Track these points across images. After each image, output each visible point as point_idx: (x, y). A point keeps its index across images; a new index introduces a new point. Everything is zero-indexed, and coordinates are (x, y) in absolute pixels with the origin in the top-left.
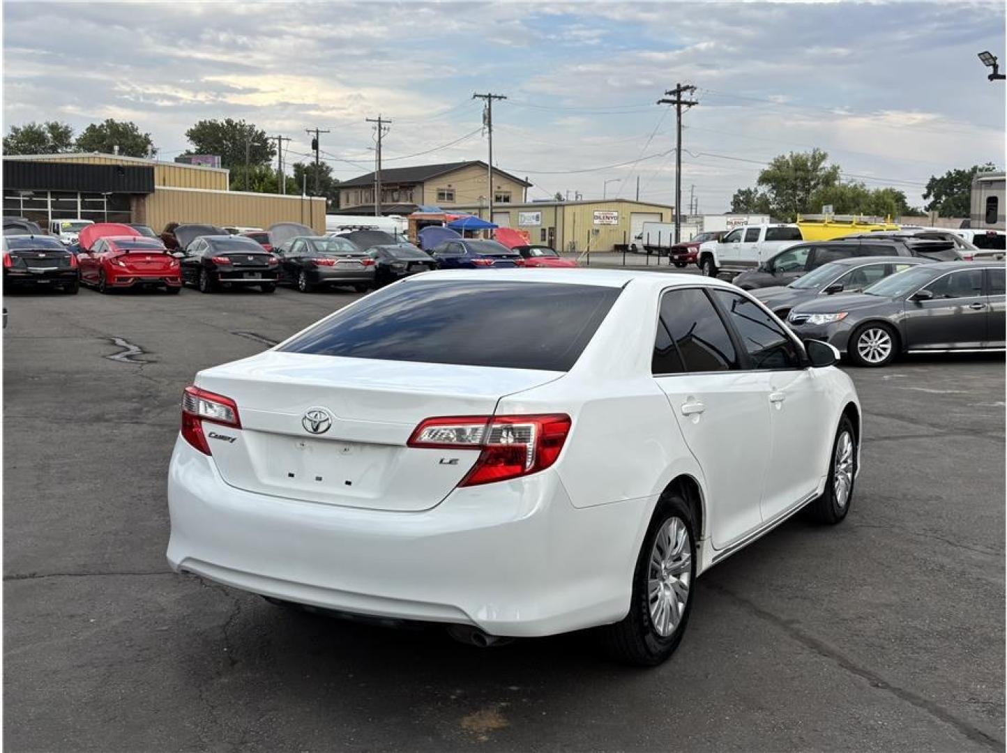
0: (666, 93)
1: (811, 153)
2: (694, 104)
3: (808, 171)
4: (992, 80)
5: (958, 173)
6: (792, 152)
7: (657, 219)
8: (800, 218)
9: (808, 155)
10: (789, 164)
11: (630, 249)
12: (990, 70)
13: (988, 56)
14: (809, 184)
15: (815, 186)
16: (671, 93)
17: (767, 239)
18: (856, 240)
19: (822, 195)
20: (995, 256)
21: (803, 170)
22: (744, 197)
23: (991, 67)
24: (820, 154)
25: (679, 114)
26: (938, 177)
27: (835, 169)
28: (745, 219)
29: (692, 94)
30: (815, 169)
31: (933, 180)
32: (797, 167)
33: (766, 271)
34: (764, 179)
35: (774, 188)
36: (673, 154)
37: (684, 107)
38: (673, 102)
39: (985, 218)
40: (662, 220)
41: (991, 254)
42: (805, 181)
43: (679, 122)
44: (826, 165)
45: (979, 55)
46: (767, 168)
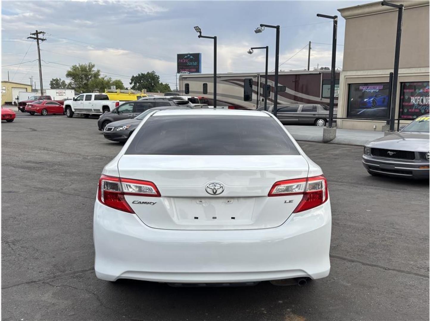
0: (31, 34)
1: (88, 64)
2: (44, 40)
3: (87, 72)
4: (199, 37)
5: (142, 74)
6: (79, 64)
7: (25, 90)
8: (106, 91)
9: (87, 65)
10: (78, 68)
11: (13, 104)
12: (199, 34)
13: (198, 28)
14: (88, 77)
15: (91, 78)
16: (33, 34)
17: (95, 99)
18: (153, 100)
19: (94, 82)
20: (200, 106)
21: (86, 72)
22: (55, 82)
23: (199, 33)
24: (92, 65)
25: (38, 44)
26: (135, 76)
27: (98, 71)
28: (64, 91)
29: (43, 35)
30: (90, 71)
31: (133, 77)
32: (82, 70)
33: (115, 113)
34: (69, 75)
35: (73, 78)
36: (37, 61)
37: (40, 41)
38: (35, 38)
39: (185, 92)
40: (27, 91)
41: (199, 106)
42: (86, 76)
43: (39, 48)
44: (95, 69)
45: (194, 27)
46: (70, 70)
